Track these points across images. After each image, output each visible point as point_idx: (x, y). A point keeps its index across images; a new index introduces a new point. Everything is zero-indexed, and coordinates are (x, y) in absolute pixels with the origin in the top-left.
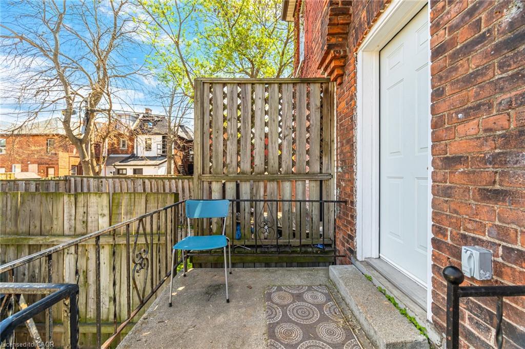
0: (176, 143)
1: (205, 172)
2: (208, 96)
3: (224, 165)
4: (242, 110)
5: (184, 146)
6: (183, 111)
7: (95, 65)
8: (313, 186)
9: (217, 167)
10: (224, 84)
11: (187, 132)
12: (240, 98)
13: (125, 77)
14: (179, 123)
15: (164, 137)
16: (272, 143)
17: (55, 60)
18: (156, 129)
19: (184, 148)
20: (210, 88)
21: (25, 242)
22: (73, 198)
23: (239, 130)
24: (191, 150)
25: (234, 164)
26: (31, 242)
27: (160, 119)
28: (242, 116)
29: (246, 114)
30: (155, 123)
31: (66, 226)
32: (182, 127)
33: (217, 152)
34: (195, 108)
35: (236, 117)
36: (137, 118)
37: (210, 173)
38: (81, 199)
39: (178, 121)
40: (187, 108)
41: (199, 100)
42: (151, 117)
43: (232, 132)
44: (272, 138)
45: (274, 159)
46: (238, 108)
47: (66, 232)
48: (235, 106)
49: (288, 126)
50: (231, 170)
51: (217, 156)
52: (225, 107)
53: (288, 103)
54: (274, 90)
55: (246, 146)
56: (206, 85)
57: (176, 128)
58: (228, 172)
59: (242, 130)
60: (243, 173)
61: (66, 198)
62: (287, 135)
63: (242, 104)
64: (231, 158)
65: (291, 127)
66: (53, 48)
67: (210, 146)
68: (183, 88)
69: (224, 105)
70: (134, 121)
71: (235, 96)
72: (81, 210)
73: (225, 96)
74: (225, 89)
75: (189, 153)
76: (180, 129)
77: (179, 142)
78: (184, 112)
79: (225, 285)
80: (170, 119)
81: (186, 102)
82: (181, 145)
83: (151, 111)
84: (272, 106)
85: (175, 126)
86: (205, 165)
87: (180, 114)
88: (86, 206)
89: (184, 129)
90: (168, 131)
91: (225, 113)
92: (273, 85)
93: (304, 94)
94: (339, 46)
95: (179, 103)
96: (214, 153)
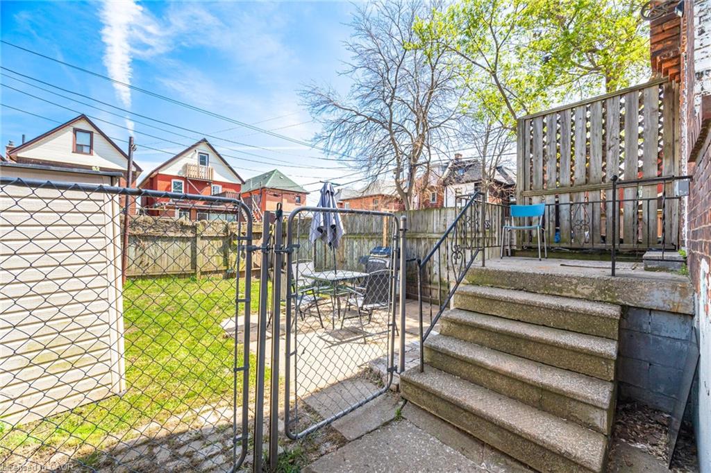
0: (492, 189)
1: (526, 189)
2: (529, 129)
3: (544, 181)
4: (561, 133)
5: (502, 191)
6: (501, 147)
7: (415, 122)
8: (648, 191)
9: (537, 184)
10: (544, 116)
11: (507, 174)
12: (559, 123)
13: (439, 126)
14: (496, 164)
15: (476, 185)
16: (594, 156)
17: (390, 129)
18: (467, 176)
19: (502, 195)
20: (531, 122)
21: (416, 237)
22: (439, 211)
23: (558, 151)
24: (512, 196)
25: (554, 179)
26: (418, 237)
27: (471, 163)
28: (561, 139)
29: (566, 136)
30: (466, 169)
31: (435, 228)
32: (498, 168)
33: (537, 172)
34: (518, 140)
35: (555, 141)
36: (446, 167)
37: (531, 189)
38: (443, 211)
39: (494, 161)
40: (507, 142)
41: (521, 134)
42: (461, 162)
43: (552, 153)
44: (594, 152)
45: (596, 170)
46: (558, 132)
47: (435, 231)
48: (555, 131)
49: (614, 137)
50: (550, 185)
51: (537, 176)
52: (544, 134)
53: (614, 115)
54: (596, 107)
55: (566, 163)
56: (527, 122)
57: (492, 171)
58: (548, 187)
59: (561, 150)
60: (562, 186)
61: (435, 211)
62: (613, 146)
63: (562, 129)
64: (551, 175)
65: (618, 137)
66: (388, 119)
67: (531, 168)
68: (502, 120)
69: (544, 132)
70: (444, 171)
71: (555, 122)
72: (443, 218)
73: (544, 125)
74: (545, 121)
75: (509, 201)
76: (497, 172)
77: (495, 188)
78: (503, 150)
79: (538, 248)
80: (484, 160)
81: (504, 136)
82: (499, 191)
83: (461, 155)
84: (595, 122)
85: (491, 169)
86: (526, 184)
87: (497, 152)
88: (445, 215)
89: (503, 171)
90: (481, 176)
91: (545, 139)
92: (595, 104)
93: (635, 102)
94: (667, 50)
95: (496, 139)
96: (534, 174)
